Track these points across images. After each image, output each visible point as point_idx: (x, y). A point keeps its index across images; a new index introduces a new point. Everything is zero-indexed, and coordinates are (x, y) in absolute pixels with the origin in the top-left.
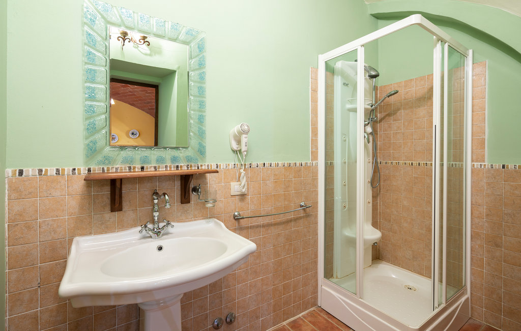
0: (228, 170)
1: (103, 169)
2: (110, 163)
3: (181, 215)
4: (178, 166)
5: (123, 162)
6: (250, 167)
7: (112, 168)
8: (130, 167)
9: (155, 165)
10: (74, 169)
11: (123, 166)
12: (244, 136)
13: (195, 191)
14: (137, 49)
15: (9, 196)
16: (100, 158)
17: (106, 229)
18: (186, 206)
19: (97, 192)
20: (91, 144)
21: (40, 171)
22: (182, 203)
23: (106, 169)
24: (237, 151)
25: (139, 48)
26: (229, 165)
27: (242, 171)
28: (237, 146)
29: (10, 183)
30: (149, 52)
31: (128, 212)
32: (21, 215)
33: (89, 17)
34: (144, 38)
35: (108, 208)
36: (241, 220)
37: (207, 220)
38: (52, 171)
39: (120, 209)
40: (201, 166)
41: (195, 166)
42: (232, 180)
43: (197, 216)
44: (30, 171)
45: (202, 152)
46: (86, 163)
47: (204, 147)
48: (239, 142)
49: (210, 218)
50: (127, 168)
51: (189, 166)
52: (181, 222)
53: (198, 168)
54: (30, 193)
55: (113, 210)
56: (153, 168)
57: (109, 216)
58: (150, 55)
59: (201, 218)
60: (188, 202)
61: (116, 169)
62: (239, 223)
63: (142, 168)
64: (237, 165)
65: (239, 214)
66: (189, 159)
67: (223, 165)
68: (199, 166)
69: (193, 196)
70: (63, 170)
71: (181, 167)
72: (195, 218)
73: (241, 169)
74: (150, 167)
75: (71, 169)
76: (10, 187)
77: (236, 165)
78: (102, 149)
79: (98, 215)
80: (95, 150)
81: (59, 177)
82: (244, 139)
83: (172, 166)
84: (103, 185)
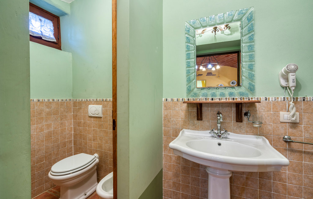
0: (277, 102)
1: (194, 99)
2: (196, 96)
3: (236, 129)
4: (234, 98)
5: (202, 96)
6: (304, 100)
7: (198, 99)
8: (206, 98)
9: (219, 98)
10: (183, 99)
11: (203, 98)
12: (290, 74)
13: (246, 115)
14: (223, 34)
15: (164, 108)
16: (192, 93)
17: (196, 128)
18: (240, 124)
19: (192, 110)
20: (189, 88)
21: (172, 99)
22: (237, 121)
23: (195, 99)
24: (286, 87)
25: (224, 33)
26: (278, 98)
27: (291, 103)
28: (286, 83)
29: (164, 103)
30: (230, 33)
31: (206, 122)
32: (167, 116)
33: (187, 29)
34: (227, 26)
35: (196, 118)
36: (292, 144)
37: (256, 136)
38: (175, 100)
39: (201, 120)
40: (252, 98)
41: (246, 99)
42: (282, 110)
43: (248, 132)
44: (169, 99)
45: (252, 89)
46: (187, 96)
47: (253, 86)
48: (287, 80)
49: (259, 135)
50: (205, 99)
51: (242, 98)
52: (236, 133)
53: (249, 100)
54: (169, 108)
55: (198, 119)
56: (218, 99)
57: (196, 122)
58: (231, 34)
59: (252, 134)
60: (242, 122)
61: (199, 99)
62: (289, 145)
63: (212, 99)
64: (288, 98)
65: (290, 139)
66: (241, 94)
67: (272, 98)
68: (250, 98)
69: (245, 118)
70: (179, 99)
71: (236, 99)
72: (247, 133)
73: (291, 101)
74: (217, 99)
75: (182, 99)
76: (164, 105)
77: (286, 99)
78: (193, 90)
79: (192, 121)
80: (190, 90)
81: (178, 102)
82: (291, 77)
83: (230, 98)
84: (194, 107)
